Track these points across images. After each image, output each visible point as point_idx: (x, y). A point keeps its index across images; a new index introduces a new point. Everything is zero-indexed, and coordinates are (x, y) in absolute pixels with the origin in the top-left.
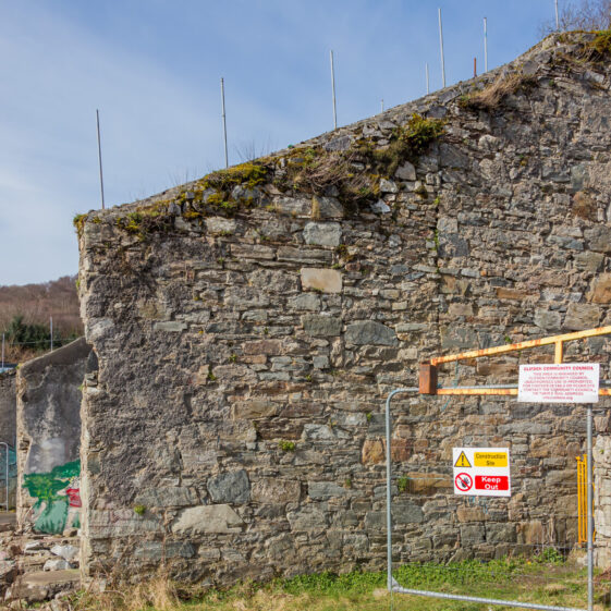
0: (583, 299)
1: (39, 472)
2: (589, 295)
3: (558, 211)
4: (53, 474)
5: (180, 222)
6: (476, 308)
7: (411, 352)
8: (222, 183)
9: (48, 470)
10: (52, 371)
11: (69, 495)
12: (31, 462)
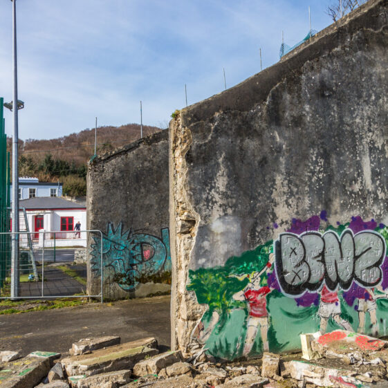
1: (209, 266)
4: (227, 269)
9: (221, 263)
10: (222, 119)
11: (248, 300)
12: (199, 252)
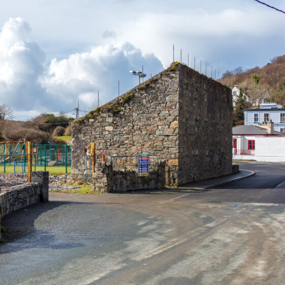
0: (169, 127)
2: (171, 126)
3: (162, 108)
5: (85, 121)
6: (141, 132)
7: (127, 142)
8: (92, 113)
